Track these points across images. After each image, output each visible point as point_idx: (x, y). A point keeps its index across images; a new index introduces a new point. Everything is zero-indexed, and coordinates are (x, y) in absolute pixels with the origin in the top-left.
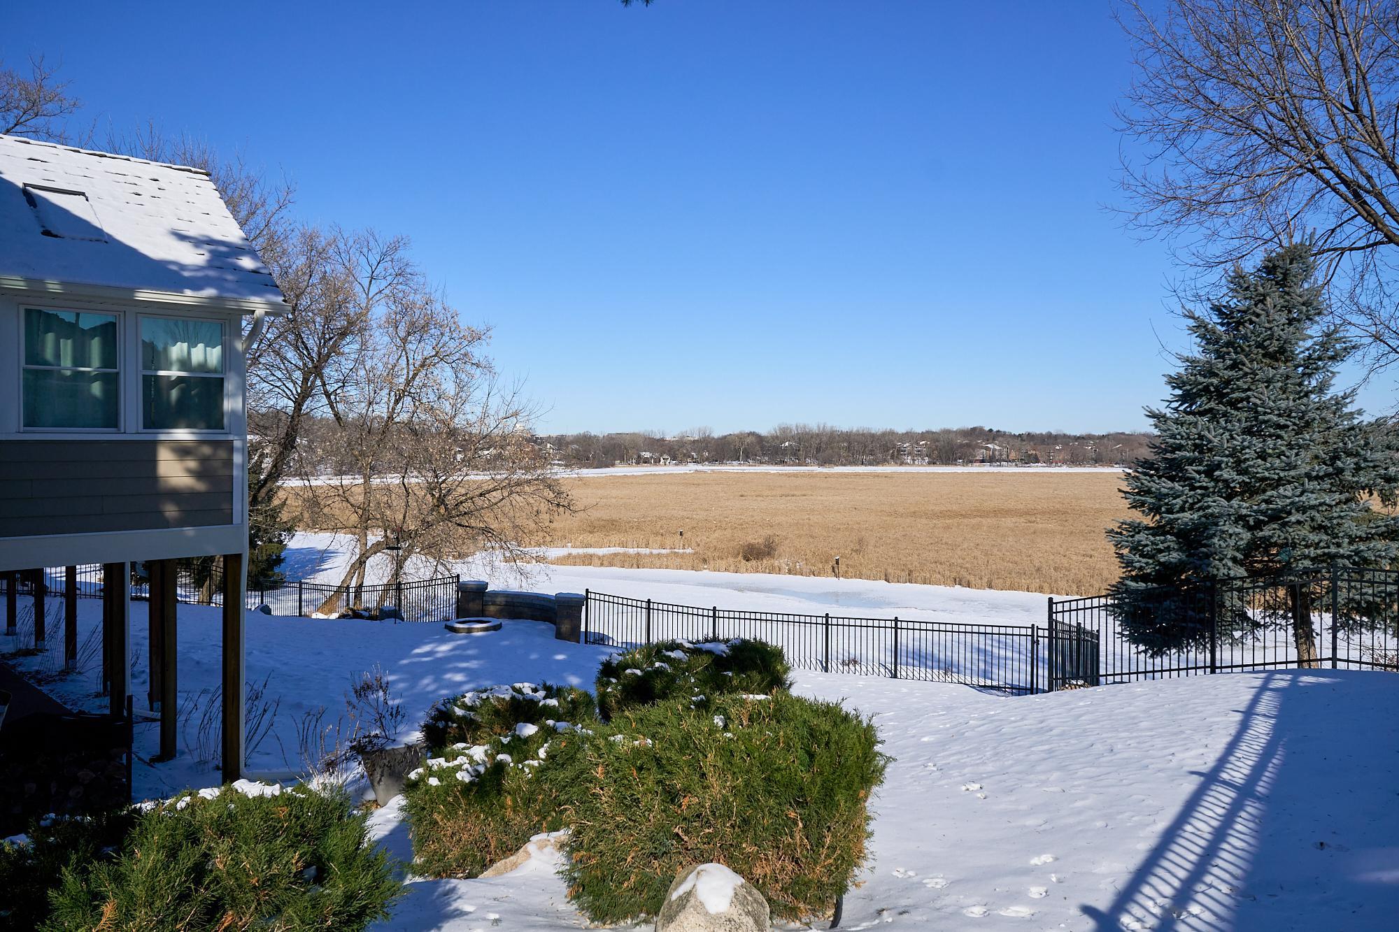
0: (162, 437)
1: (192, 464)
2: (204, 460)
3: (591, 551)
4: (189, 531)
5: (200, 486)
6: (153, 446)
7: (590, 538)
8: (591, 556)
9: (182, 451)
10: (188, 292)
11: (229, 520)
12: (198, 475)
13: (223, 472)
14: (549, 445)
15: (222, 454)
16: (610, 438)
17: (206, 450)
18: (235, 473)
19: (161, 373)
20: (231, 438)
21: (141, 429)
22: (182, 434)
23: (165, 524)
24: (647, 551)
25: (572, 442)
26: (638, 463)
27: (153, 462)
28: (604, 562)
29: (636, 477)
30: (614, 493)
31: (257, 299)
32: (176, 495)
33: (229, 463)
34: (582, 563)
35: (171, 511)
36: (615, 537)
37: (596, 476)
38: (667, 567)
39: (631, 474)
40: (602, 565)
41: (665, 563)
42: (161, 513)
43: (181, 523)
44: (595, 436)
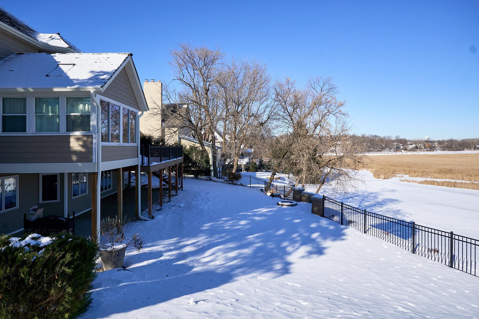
0: (71, 134)
1: (81, 143)
2: (84, 142)
3: (435, 180)
4: (80, 164)
5: (83, 150)
6: (69, 137)
7: (438, 175)
8: (434, 181)
9: (78, 139)
10: (68, 87)
11: (91, 161)
12: (82, 146)
13: (90, 145)
14: (436, 143)
15: (90, 140)
16: (463, 140)
17: (85, 138)
18: (93, 146)
19: (72, 114)
20: (92, 134)
21: (65, 132)
22: (78, 133)
23: (72, 161)
24: (460, 181)
25: (446, 142)
26: (475, 149)
27: (69, 142)
28: (440, 184)
29: (472, 154)
30: (458, 160)
31: (90, 87)
32: (76, 153)
33: (92, 143)
34: (430, 184)
35: (74, 158)
36: (449, 175)
37: (453, 154)
38: (468, 188)
39: (470, 153)
40: (438, 185)
41: (467, 186)
42: (71, 158)
43: (77, 161)
44: (455, 140)
